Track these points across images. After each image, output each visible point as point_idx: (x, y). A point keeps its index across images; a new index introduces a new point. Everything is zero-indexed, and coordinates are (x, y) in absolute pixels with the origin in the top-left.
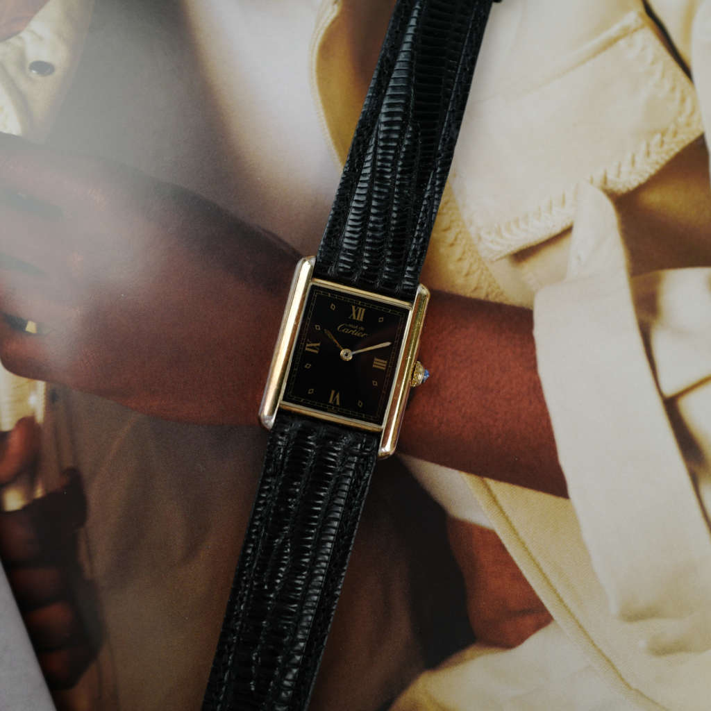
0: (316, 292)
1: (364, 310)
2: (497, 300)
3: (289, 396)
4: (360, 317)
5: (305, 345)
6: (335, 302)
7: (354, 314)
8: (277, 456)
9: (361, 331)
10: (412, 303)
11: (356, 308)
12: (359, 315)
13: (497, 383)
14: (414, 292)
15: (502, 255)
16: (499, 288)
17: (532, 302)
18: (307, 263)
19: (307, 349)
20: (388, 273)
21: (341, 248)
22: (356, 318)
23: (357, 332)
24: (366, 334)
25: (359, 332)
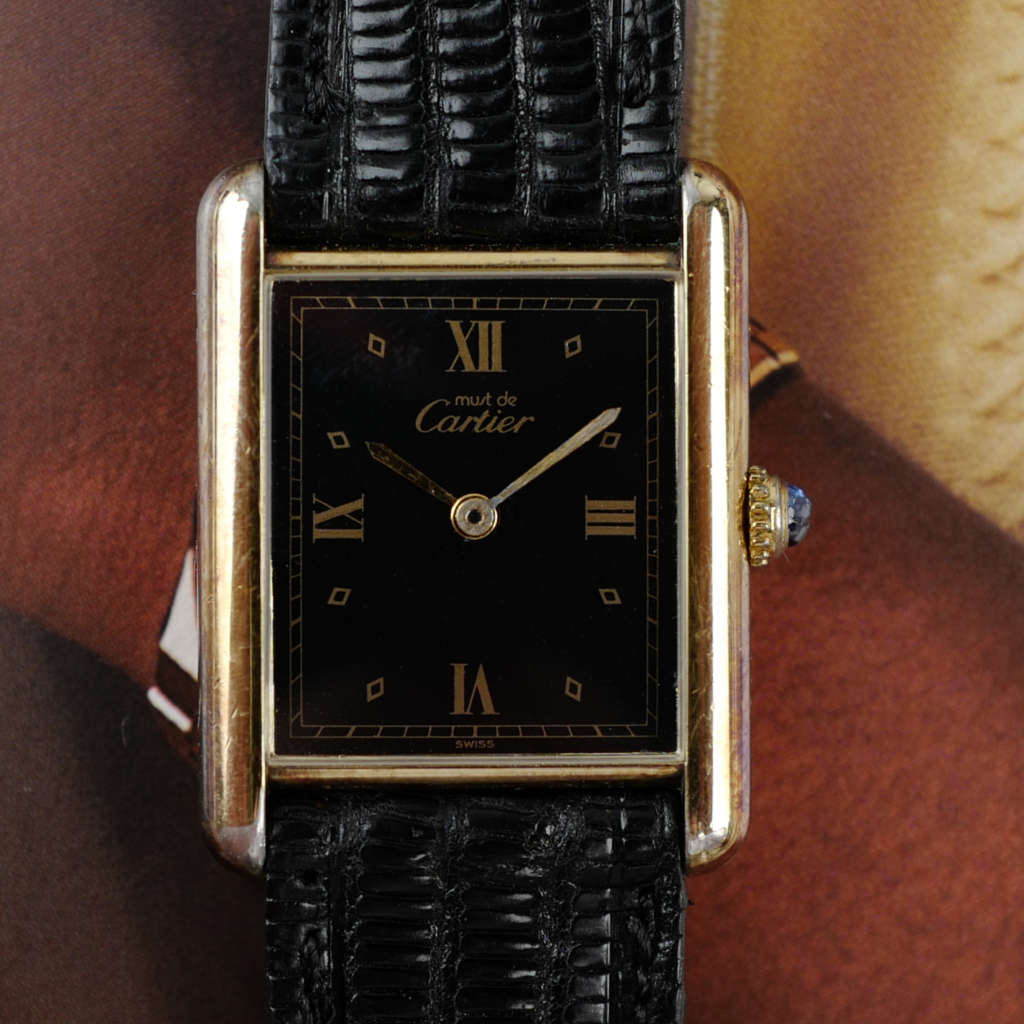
0: (298, 304)
1: (497, 325)
3: (296, 731)
4: (491, 359)
5: (308, 520)
6: (381, 324)
7: (464, 352)
8: (309, 963)
9: (507, 411)
10: (677, 251)
11: (465, 328)
12: (485, 350)
14: (673, 201)
18: (233, 196)
19: (318, 534)
20: (554, 154)
21: (352, 105)
22: (477, 366)
23: (496, 418)
24: (532, 419)
25: (501, 417)
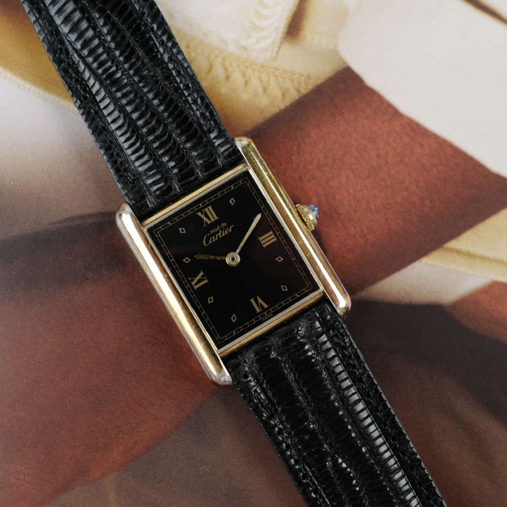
0: (156, 232)
1: (210, 207)
2: (311, 87)
3: (220, 340)
4: (214, 217)
5: (191, 285)
6: (180, 224)
7: (206, 219)
8: (259, 399)
9: (225, 227)
10: (244, 162)
11: (202, 213)
12: (210, 215)
13: (378, 156)
14: (236, 151)
15: (278, 44)
16: (302, 75)
17: (341, 59)
18: (124, 215)
19: (196, 287)
20: (200, 156)
21: (140, 174)
22: (211, 221)
23: (223, 232)
24: (233, 226)
25: (225, 230)
